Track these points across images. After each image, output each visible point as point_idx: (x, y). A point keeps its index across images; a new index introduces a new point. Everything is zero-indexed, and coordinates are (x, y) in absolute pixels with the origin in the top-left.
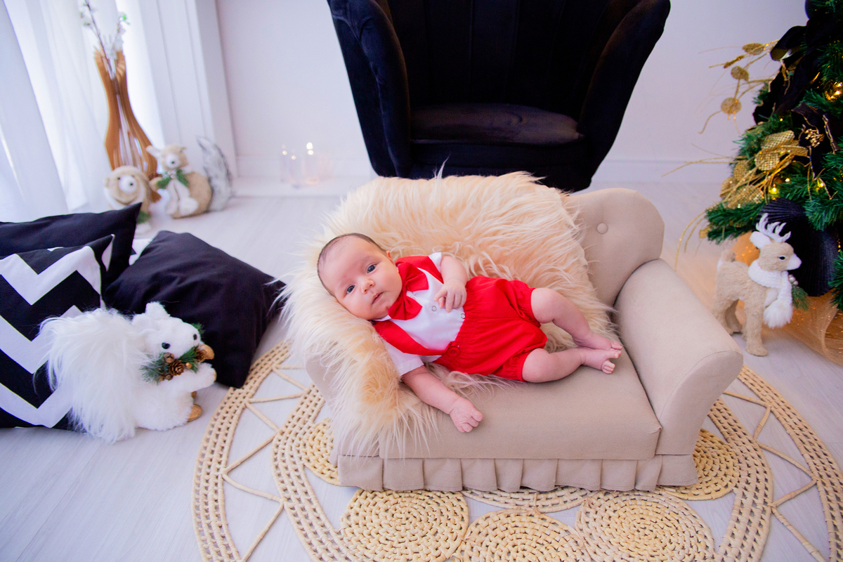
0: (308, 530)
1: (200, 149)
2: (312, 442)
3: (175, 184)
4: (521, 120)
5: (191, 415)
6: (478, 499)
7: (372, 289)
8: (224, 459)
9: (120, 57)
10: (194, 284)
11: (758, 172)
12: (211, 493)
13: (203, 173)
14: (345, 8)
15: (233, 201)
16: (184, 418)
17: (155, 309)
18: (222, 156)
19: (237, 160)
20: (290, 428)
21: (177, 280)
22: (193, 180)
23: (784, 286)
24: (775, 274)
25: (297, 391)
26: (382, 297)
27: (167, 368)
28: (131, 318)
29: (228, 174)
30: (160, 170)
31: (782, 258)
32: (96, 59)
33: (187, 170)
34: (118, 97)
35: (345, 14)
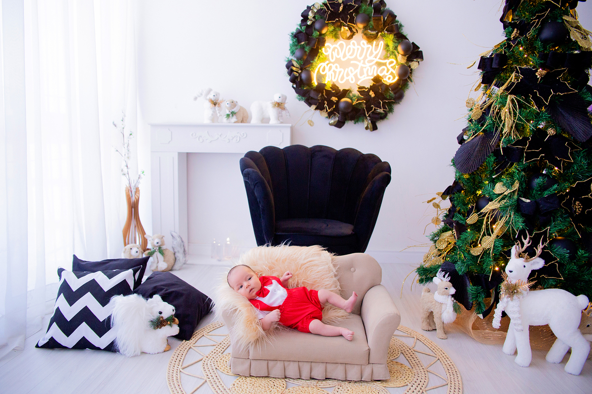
0: (216, 387)
1: (171, 237)
2: (220, 361)
3: (157, 254)
4: (328, 225)
5: (166, 348)
6: (291, 382)
7: (249, 287)
8: (181, 364)
9: (137, 190)
10: (172, 292)
11: (439, 250)
12: (174, 375)
13: (171, 250)
14: (249, 177)
15: (185, 266)
16: (162, 349)
17: (157, 298)
18: (183, 242)
19: (188, 245)
20: (211, 355)
21: (165, 290)
22: (166, 253)
23: (449, 302)
24: (444, 297)
25: (215, 343)
26: (253, 290)
27: (159, 323)
28: (147, 300)
29: (184, 251)
30: (149, 246)
31: (446, 289)
32: (126, 190)
33: (164, 247)
34: (133, 210)
35: (248, 179)
